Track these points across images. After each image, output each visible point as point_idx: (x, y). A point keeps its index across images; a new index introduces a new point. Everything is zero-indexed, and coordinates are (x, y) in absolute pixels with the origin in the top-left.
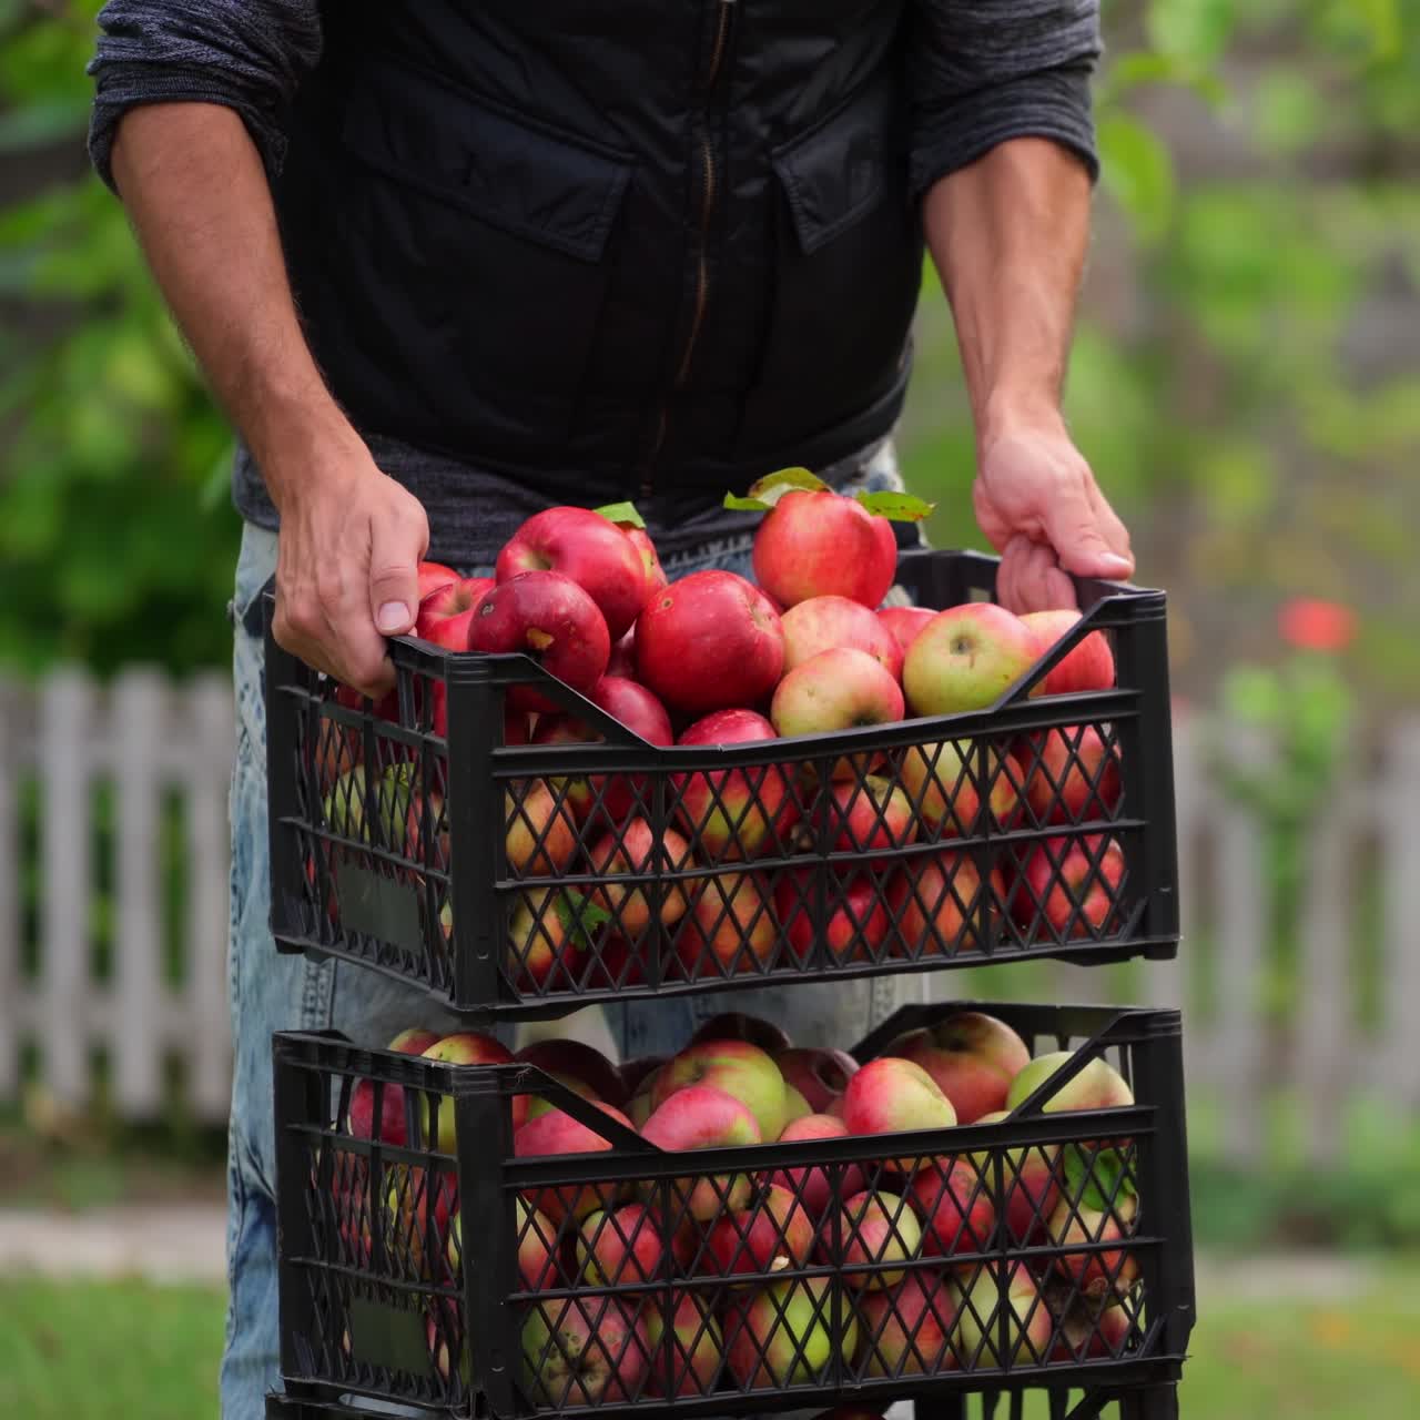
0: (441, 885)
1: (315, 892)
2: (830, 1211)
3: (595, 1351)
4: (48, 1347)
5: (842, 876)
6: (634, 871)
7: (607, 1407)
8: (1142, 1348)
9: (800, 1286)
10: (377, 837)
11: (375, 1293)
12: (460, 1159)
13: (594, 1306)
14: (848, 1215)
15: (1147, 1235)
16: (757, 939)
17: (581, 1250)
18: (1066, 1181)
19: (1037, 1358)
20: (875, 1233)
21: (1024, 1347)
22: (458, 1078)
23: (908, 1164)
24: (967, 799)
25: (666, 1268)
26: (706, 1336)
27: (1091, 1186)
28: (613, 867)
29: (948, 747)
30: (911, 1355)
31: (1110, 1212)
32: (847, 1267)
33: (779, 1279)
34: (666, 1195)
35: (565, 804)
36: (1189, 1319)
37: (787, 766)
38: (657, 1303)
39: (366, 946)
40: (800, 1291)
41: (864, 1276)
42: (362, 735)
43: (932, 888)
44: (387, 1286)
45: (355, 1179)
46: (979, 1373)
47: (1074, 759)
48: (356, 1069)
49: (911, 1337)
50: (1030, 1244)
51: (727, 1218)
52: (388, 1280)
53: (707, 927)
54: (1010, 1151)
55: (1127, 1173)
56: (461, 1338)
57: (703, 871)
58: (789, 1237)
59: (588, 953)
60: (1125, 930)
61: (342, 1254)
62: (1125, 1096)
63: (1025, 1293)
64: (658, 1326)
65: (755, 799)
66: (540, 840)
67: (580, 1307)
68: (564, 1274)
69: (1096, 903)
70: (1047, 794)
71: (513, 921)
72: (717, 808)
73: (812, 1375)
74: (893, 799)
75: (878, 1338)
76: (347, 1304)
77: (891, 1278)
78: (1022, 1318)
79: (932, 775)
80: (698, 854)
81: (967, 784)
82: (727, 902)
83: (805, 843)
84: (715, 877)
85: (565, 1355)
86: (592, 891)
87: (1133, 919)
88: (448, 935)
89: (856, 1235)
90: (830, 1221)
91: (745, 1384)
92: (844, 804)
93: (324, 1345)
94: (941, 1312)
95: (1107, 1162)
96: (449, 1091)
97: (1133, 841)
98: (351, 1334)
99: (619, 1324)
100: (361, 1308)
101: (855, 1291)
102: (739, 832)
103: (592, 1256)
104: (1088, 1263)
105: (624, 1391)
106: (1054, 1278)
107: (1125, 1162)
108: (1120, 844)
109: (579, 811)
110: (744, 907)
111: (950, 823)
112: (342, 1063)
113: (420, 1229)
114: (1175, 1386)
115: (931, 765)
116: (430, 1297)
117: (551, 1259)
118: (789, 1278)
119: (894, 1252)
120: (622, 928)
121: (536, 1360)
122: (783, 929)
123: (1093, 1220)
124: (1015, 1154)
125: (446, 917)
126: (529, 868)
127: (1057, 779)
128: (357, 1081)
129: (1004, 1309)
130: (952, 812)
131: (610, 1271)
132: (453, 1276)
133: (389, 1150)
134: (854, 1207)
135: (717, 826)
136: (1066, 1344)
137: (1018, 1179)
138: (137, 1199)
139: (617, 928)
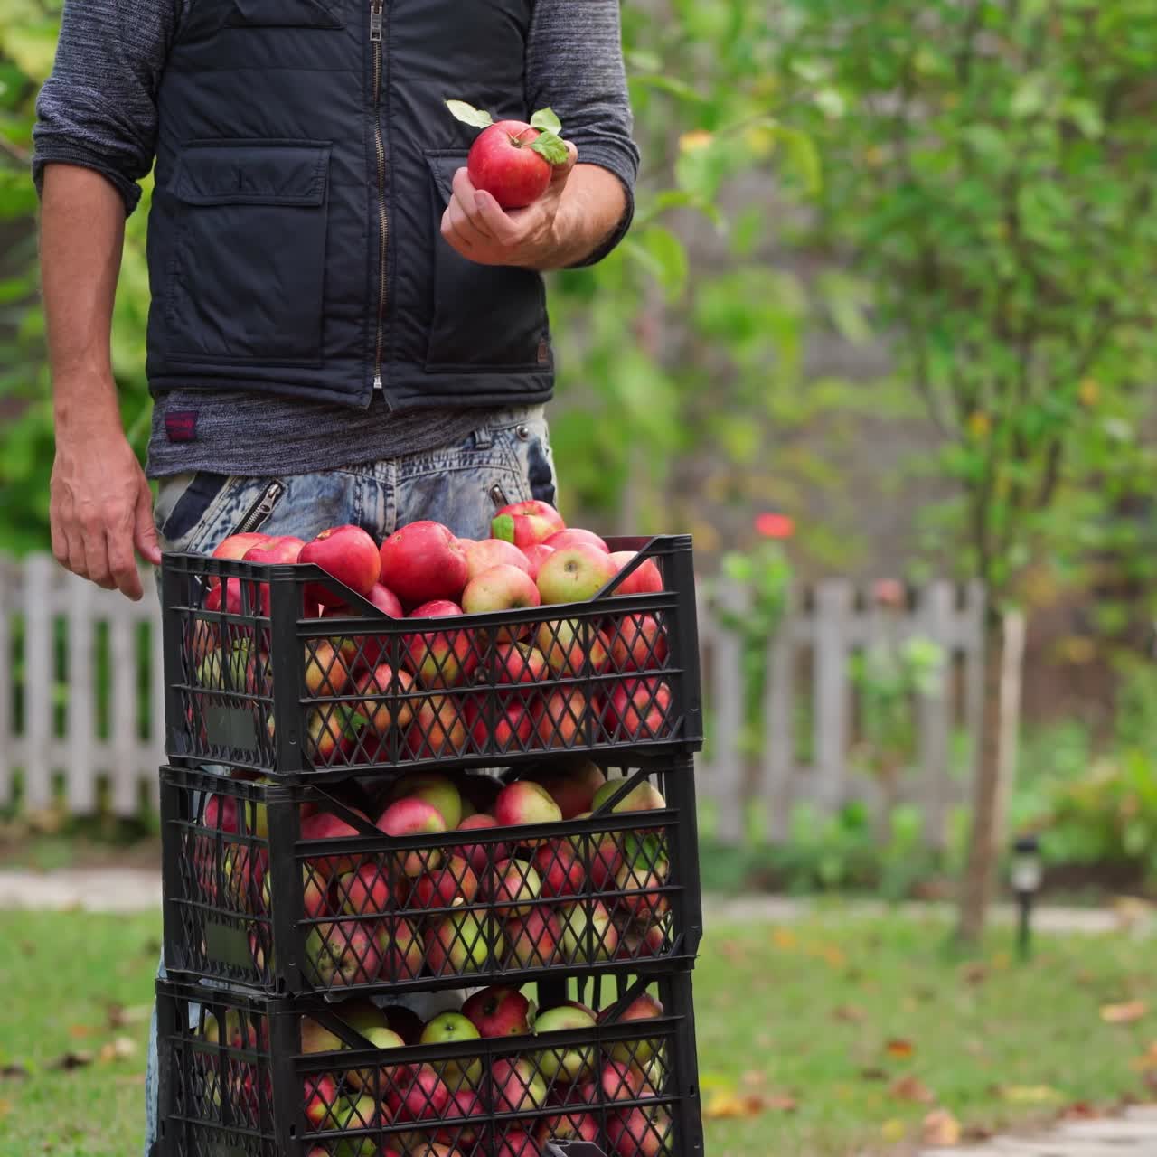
0: (268, 705)
1: (192, 726)
2: (487, 871)
3: (349, 954)
4: (29, 951)
5: (504, 699)
6: (381, 693)
7: (356, 986)
8: (671, 951)
9: (470, 915)
10: (229, 685)
11: (220, 920)
12: (270, 840)
13: (348, 927)
14: (498, 874)
15: (674, 884)
16: (454, 736)
17: (341, 896)
18: (626, 853)
19: (609, 957)
20: (514, 884)
21: (601, 950)
22: (269, 793)
23: (533, 843)
24: (577, 654)
25: (391, 904)
26: (414, 944)
27: (641, 856)
28: (369, 691)
29: (565, 623)
30: (535, 955)
31: (652, 871)
32: (497, 904)
33: (458, 911)
34: (391, 860)
35: (340, 654)
36: (698, 934)
37: (470, 632)
38: (385, 924)
39: (222, 753)
40: (470, 919)
41: (508, 909)
42: (220, 626)
43: (557, 708)
44: (227, 916)
45: (207, 853)
46: (576, 966)
47: (639, 632)
48: (208, 787)
49: (535, 945)
50: (605, 890)
51: (426, 875)
52: (227, 912)
53: (425, 726)
54: (593, 836)
55: (662, 848)
56: (271, 946)
57: (421, 693)
58: (463, 886)
59: (355, 742)
60: (671, 734)
61: (201, 898)
62: (660, 802)
63: (602, 918)
64: (386, 939)
65: (452, 650)
66: (326, 674)
67: (341, 928)
68: (330, 908)
69: (654, 719)
70: (625, 654)
71: (311, 723)
72: (429, 655)
73: (477, 967)
74: (532, 654)
75: (516, 944)
76: (204, 926)
77: (524, 910)
78: (601, 933)
79: (556, 639)
80: (419, 683)
81: (576, 645)
82: (436, 712)
83: (482, 678)
84: (429, 698)
85: (331, 955)
86: (357, 705)
87: (676, 728)
88: (272, 734)
89: (503, 885)
90: (487, 876)
91: (437, 973)
92: (504, 655)
93: (190, 950)
94: (553, 930)
95: (651, 843)
96: (262, 800)
97: (675, 681)
98: (206, 944)
99: (363, 938)
100: (212, 929)
101: (502, 918)
102: (443, 670)
103: (347, 898)
104: (639, 901)
105: (367, 978)
106: (620, 910)
107: (661, 842)
108: (667, 684)
109: (349, 657)
110: (447, 716)
111: (567, 669)
112: (200, 784)
113: (245, 883)
114: (690, 973)
115: (555, 633)
116: (252, 922)
117: (323, 899)
118: (463, 910)
119: (525, 895)
120: (374, 727)
121: (314, 959)
122: (470, 731)
123: (642, 876)
124: (596, 837)
125: (271, 723)
126: (319, 692)
127: (630, 644)
128: (209, 795)
129: (590, 928)
130: (568, 662)
131: (358, 907)
132: (265, 910)
133: (226, 837)
134: (502, 868)
135: (429, 667)
136: (626, 949)
137: (598, 852)
138: (81, 865)
139: (372, 727)
